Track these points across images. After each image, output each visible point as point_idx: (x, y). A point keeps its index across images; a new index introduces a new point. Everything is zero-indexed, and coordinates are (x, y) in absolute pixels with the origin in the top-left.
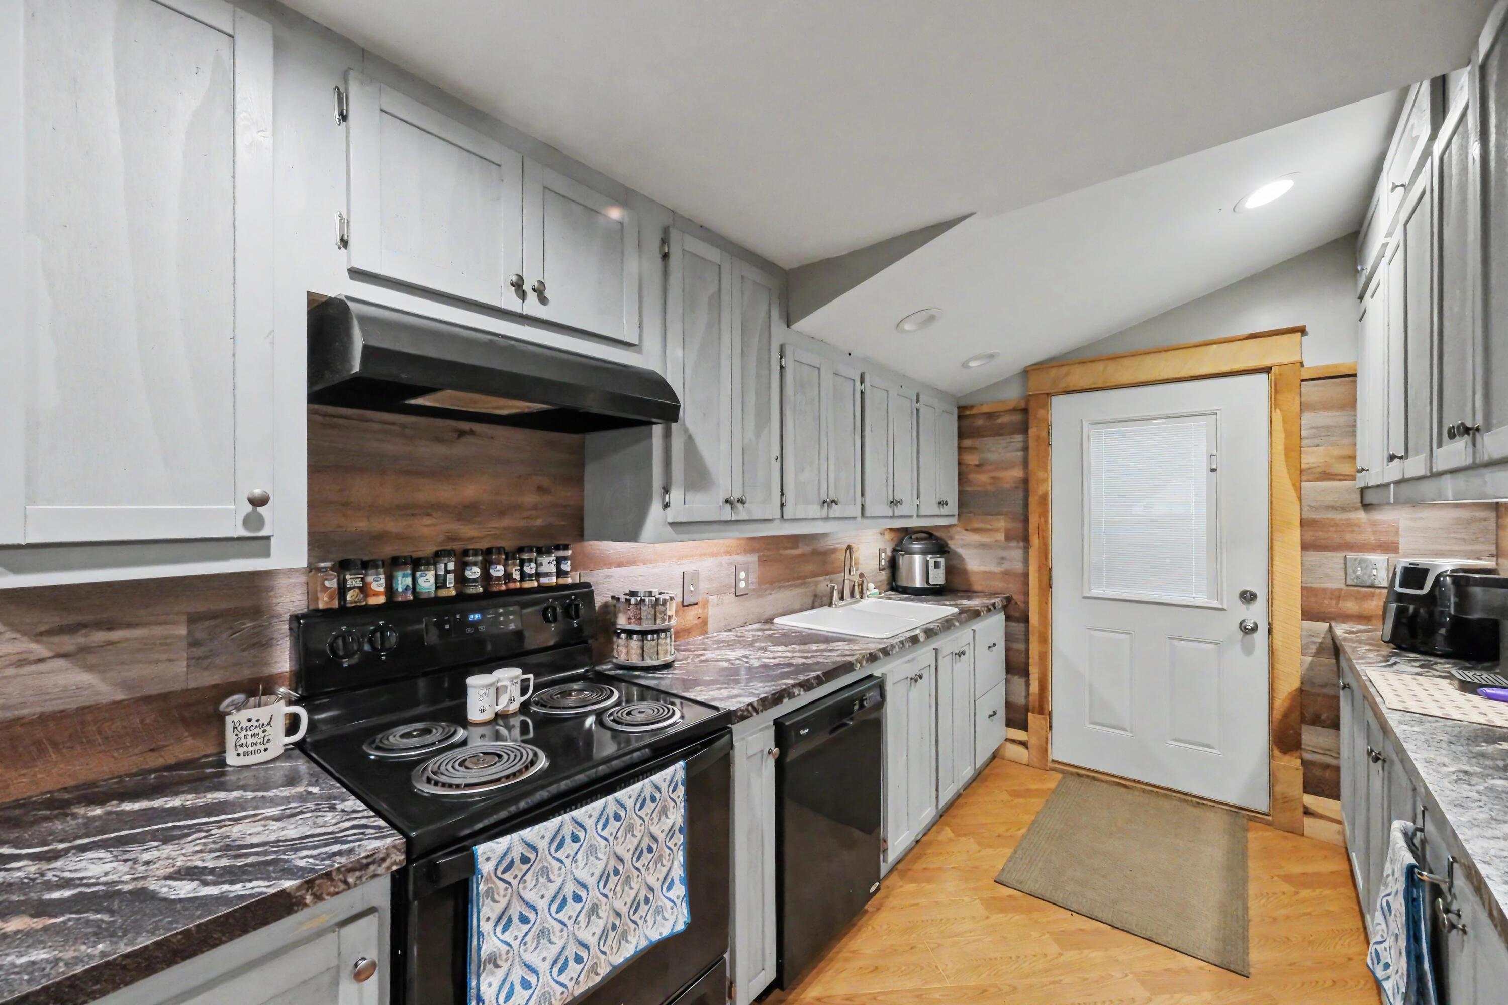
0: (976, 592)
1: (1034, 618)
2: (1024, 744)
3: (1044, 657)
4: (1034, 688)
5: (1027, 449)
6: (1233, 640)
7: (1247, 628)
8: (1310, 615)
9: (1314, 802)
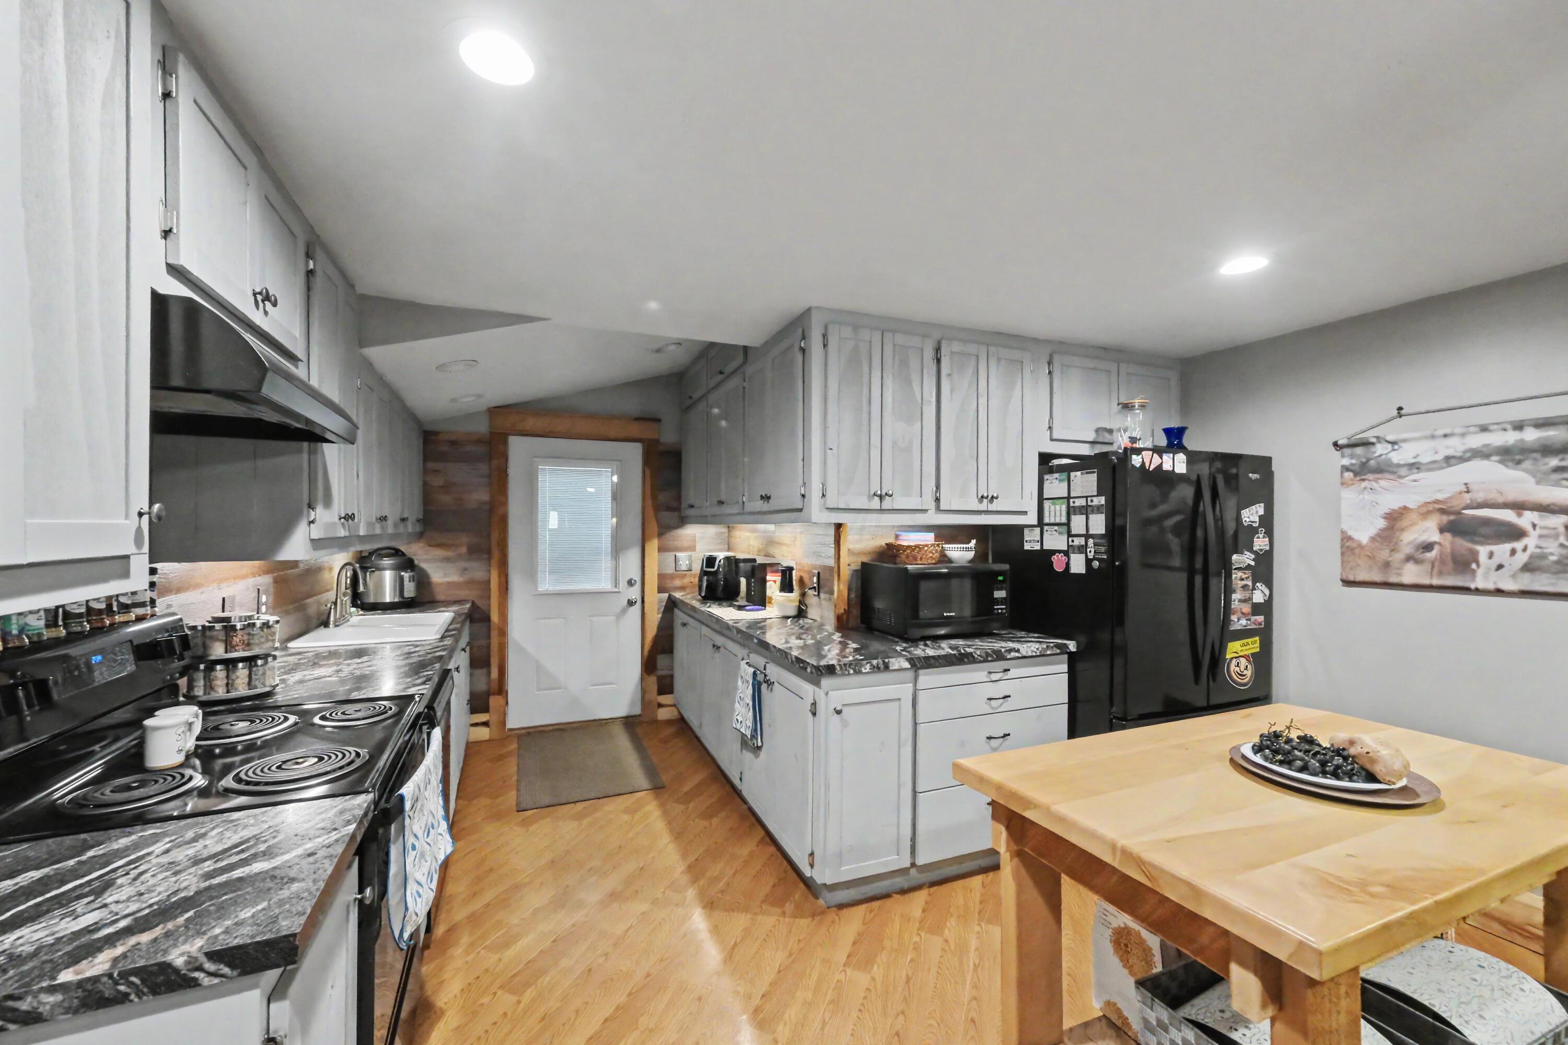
0: (438, 602)
1: (495, 618)
2: (486, 724)
3: (503, 648)
4: (495, 674)
5: (489, 476)
6: (624, 611)
7: (631, 603)
8: (661, 590)
9: (664, 699)
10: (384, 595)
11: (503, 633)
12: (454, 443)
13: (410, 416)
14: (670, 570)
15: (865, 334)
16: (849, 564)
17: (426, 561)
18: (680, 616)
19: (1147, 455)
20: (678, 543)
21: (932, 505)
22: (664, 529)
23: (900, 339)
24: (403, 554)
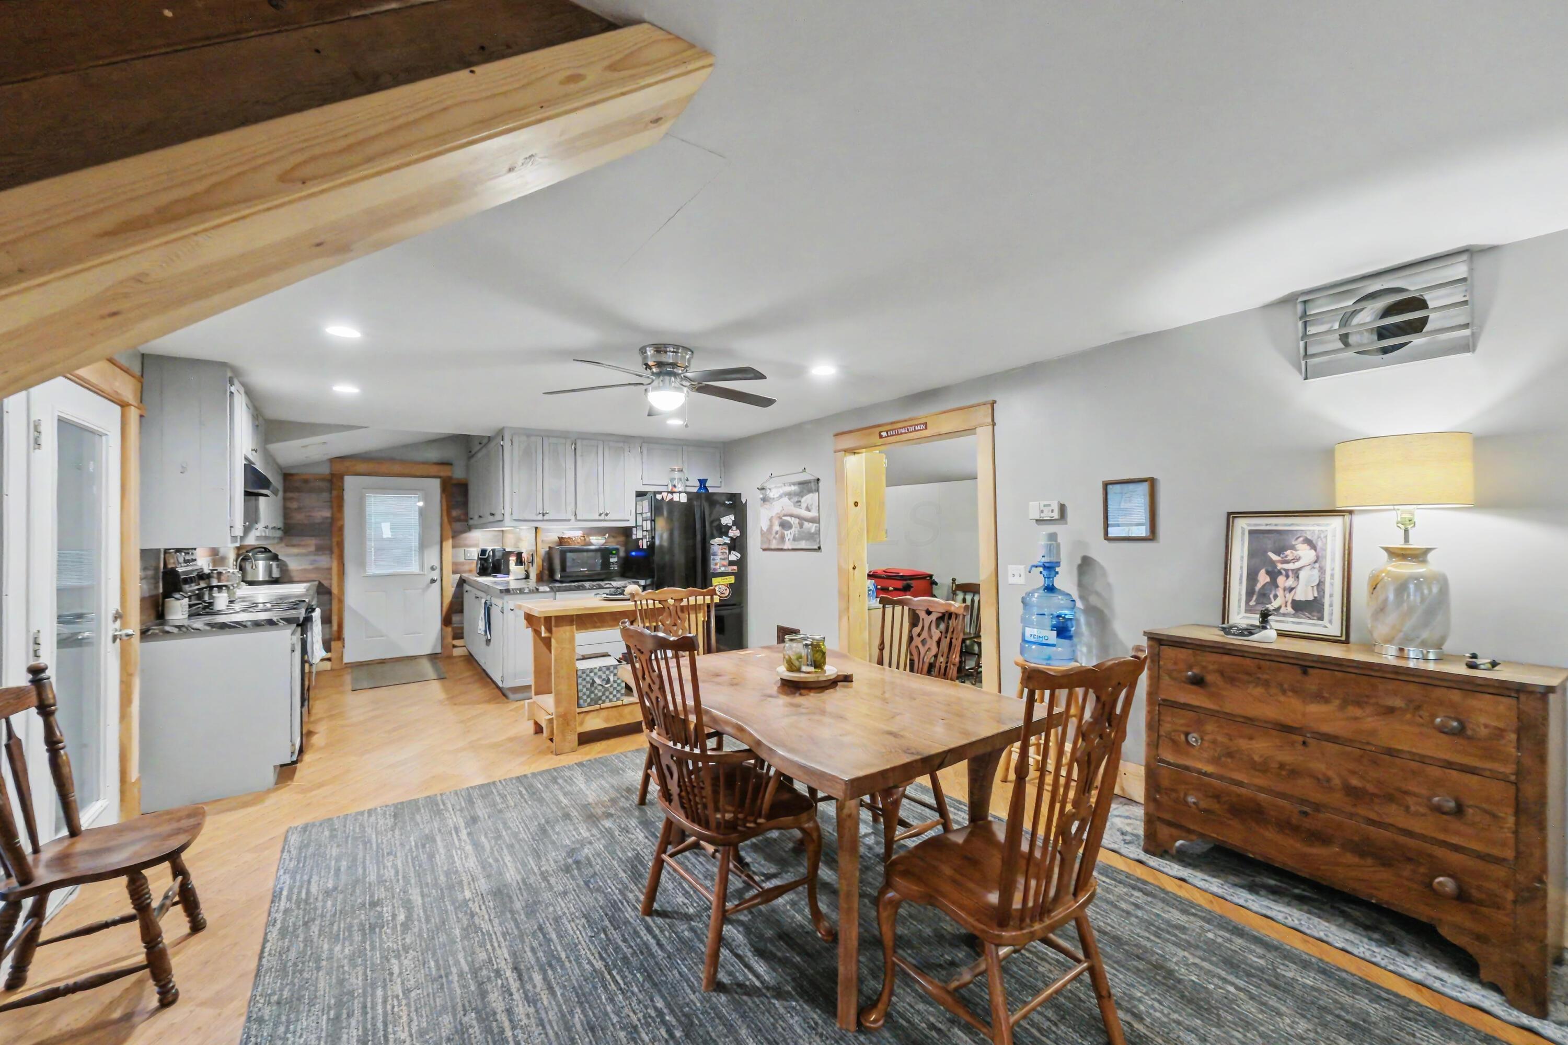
0: (294, 581)
1: (335, 591)
3: (341, 611)
4: (337, 626)
5: (331, 501)
6: (428, 587)
7: (433, 581)
8: (454, 572)
9: (456, 642)
10: (257, 575)
11: (341, 601)
12: (306, 481)
13: (277, 464)
14: (462, 559)
15: (533, 439)
16: (543, 550)
17: (288, 555)
18: (466, 587)
19: (665, 494)
20: (467, 542)
21: (573, 518)
22: (455, 535)
23: (552, 440)
24: (270, 551)
